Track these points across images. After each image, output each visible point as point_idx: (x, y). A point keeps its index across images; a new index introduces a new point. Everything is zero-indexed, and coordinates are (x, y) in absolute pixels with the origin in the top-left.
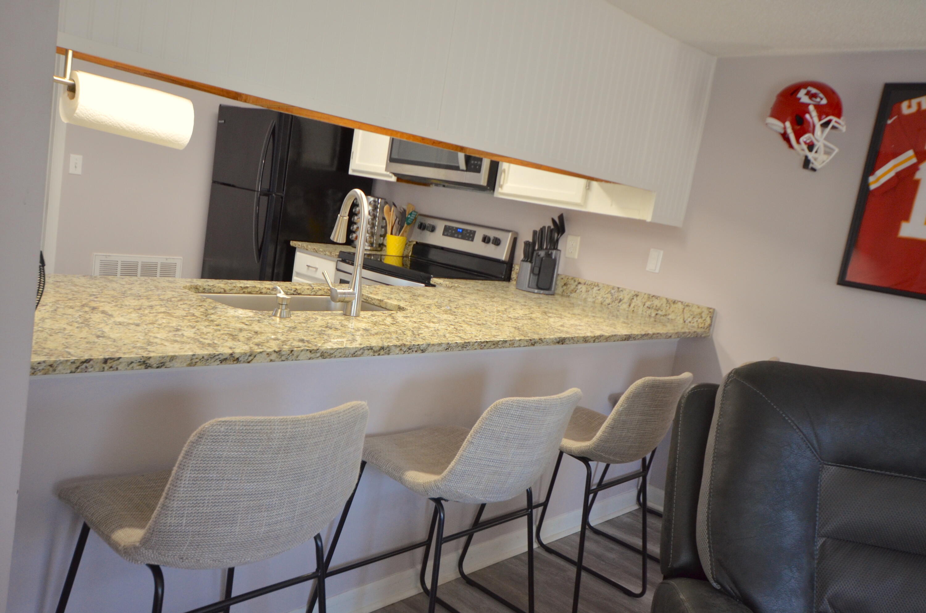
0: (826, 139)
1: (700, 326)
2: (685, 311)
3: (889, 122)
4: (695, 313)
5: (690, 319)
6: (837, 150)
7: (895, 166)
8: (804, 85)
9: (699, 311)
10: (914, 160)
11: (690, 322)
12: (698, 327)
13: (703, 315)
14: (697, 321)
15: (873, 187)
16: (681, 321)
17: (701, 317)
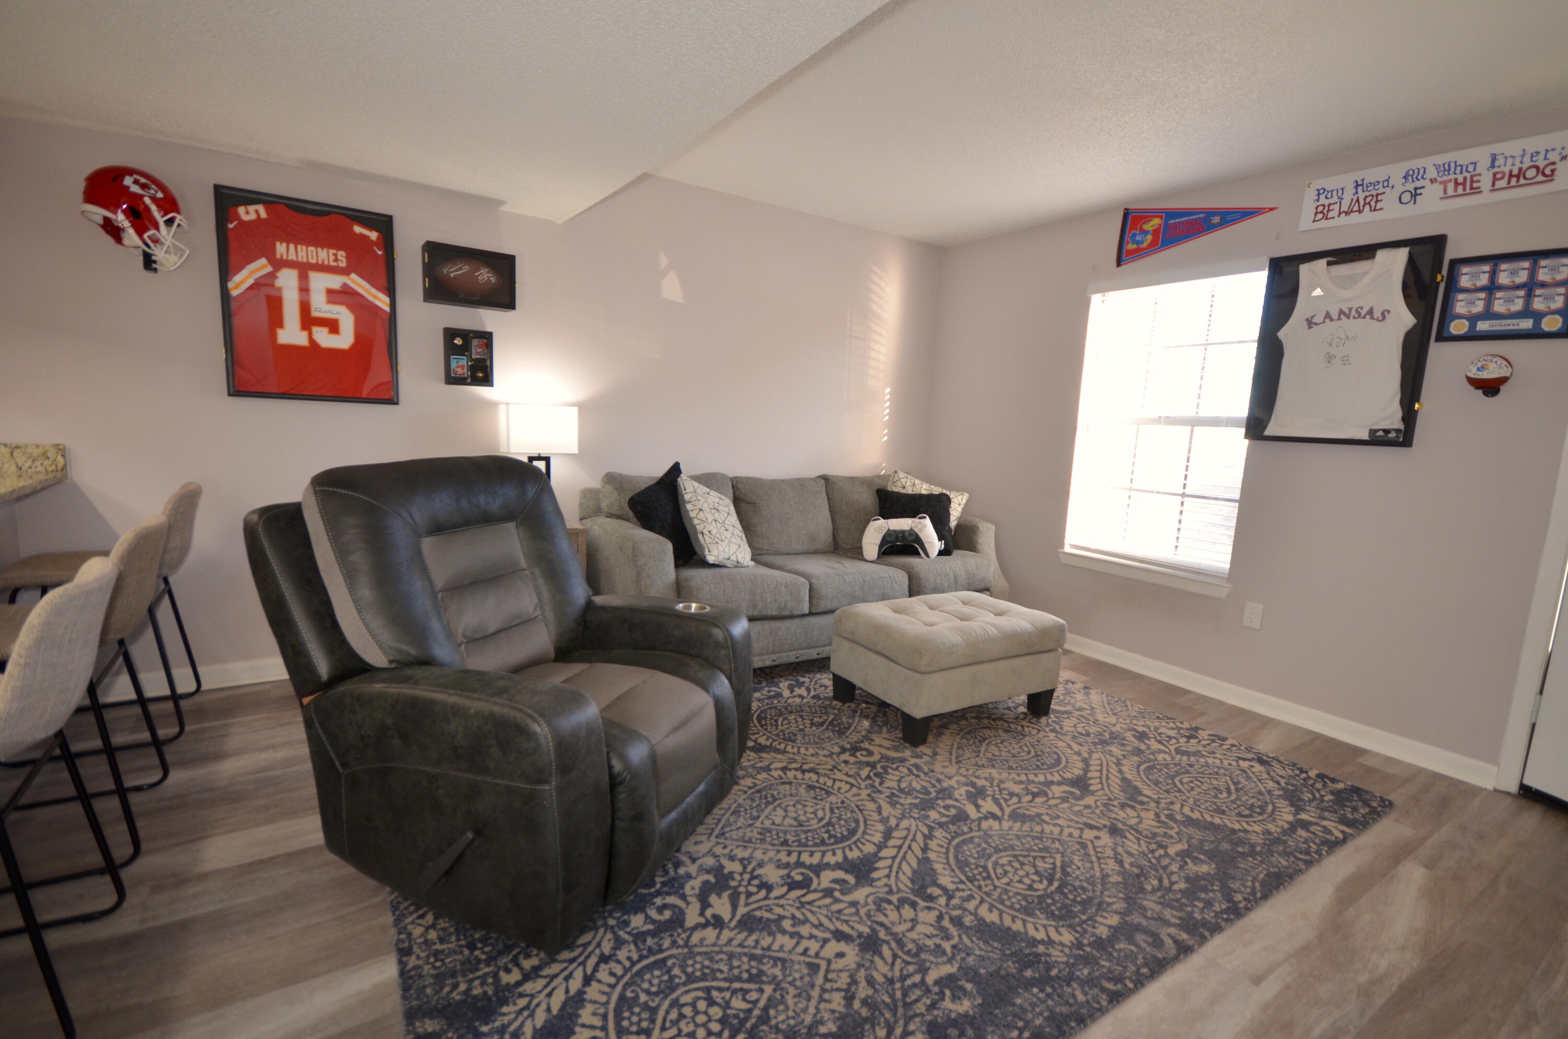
0: (173, 237)
1: (50, 469)
2: (15, 454)
3: (231, 226)
4: (35, 455)
5: (28, 464)
6: (187, 252)
7: (252, 273)
8: (130, 172)
9: (40, 450)
10: (269, 269)
11: (30, 468)
12: (47, 471)
13: (50, 454)
14: (42, 464)
15: (234, 293)
16: (14, 468)
17: (48, 458)
